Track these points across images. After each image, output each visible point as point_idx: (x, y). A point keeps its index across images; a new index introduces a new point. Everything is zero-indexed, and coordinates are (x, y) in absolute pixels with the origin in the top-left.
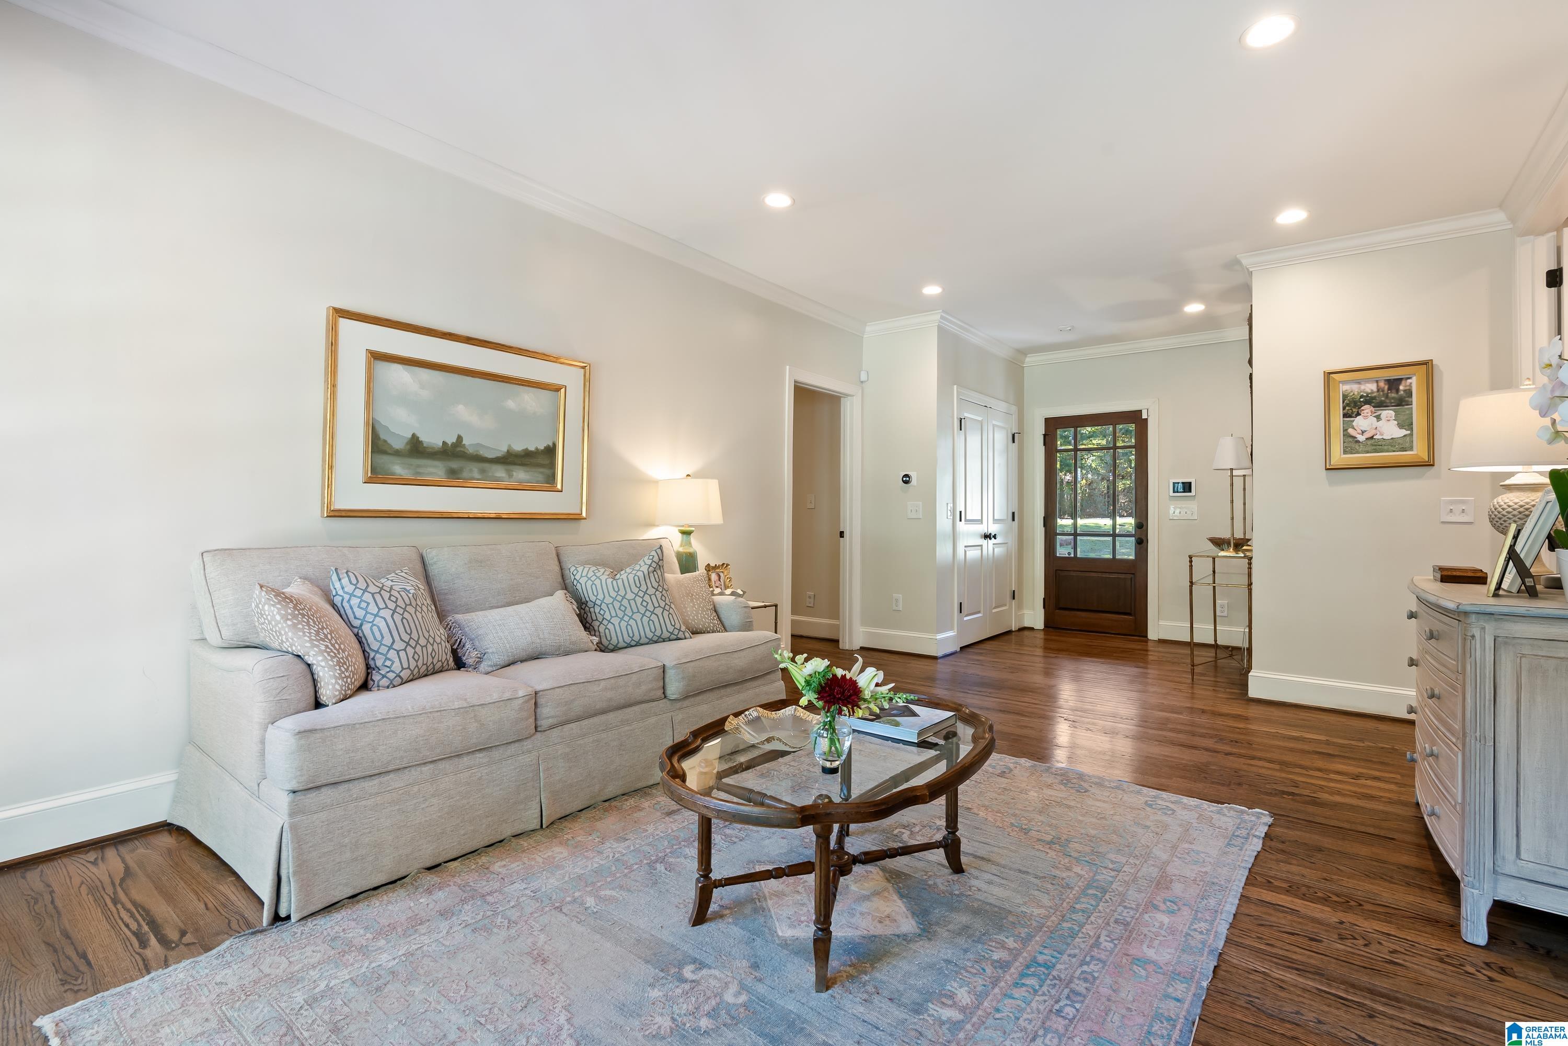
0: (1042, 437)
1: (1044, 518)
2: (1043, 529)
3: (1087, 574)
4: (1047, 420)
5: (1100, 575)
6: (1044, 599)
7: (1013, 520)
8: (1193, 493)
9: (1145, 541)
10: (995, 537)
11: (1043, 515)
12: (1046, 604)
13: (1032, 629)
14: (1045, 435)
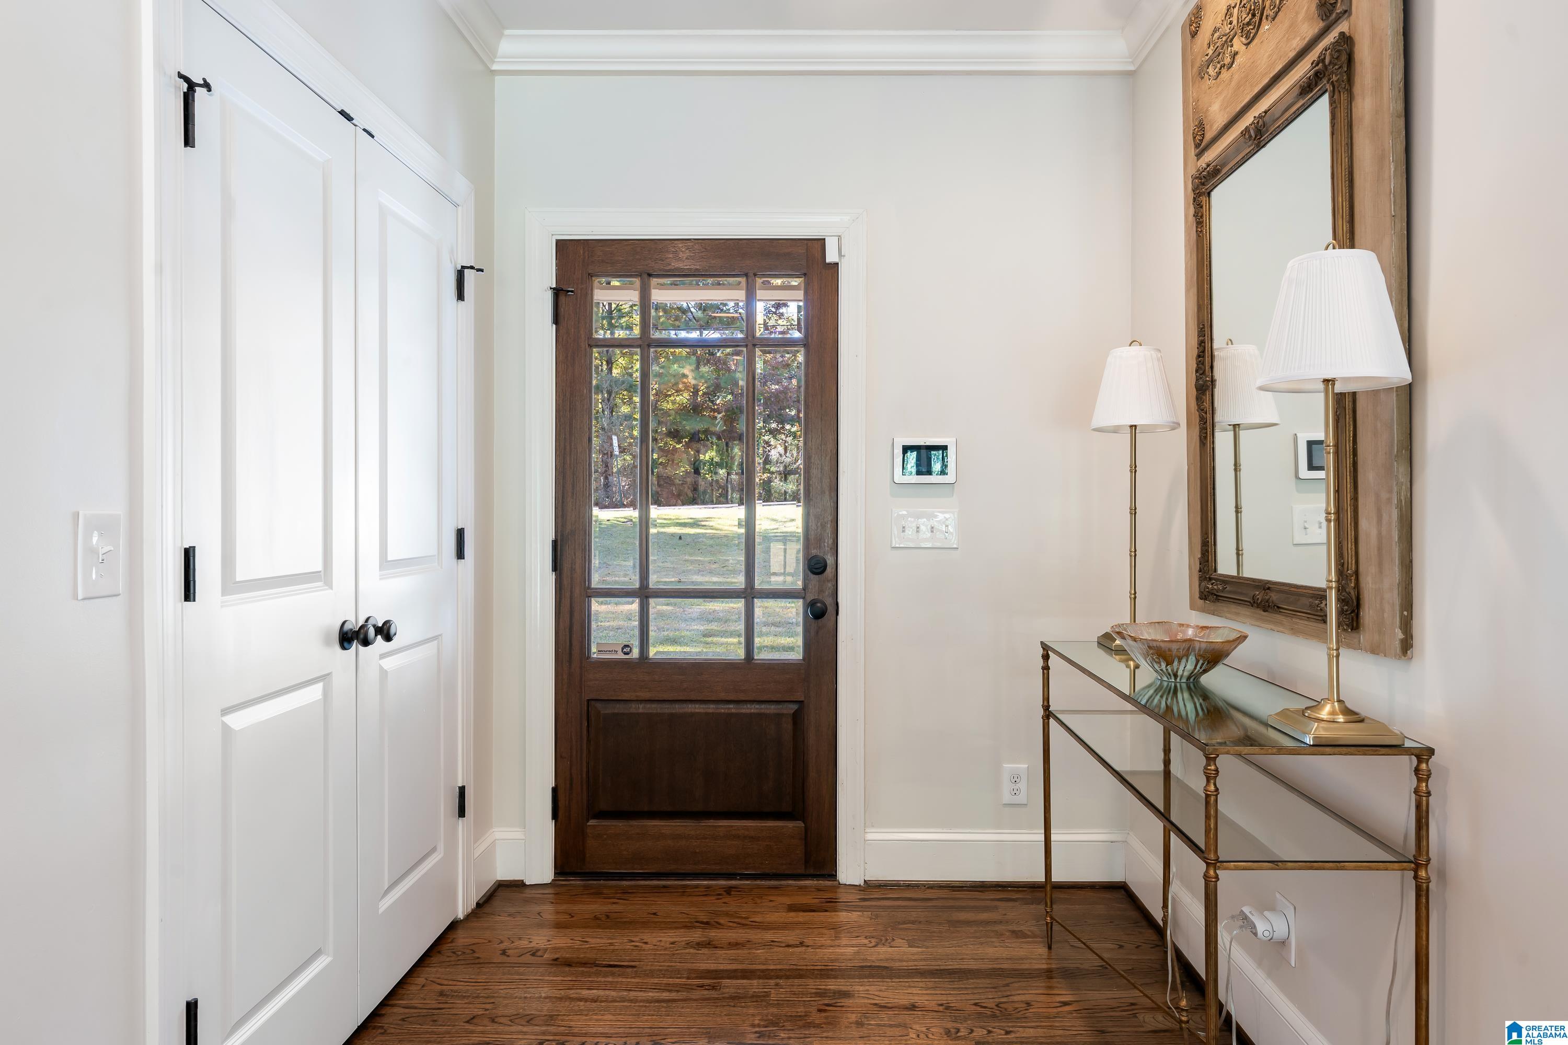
0: (549, 297)
1: (555, 544)
2: (550, 578)
3: (678, 709)
4: (562, 246)
5: (711, 708)
6: (555, 790)
7: (460, 554)
8: (950, 478)
9: (831, 609)
10: (385, 632)
11: (550, 535)
12: (561, 804)
13: (518, 885)
14: (558, 293)
